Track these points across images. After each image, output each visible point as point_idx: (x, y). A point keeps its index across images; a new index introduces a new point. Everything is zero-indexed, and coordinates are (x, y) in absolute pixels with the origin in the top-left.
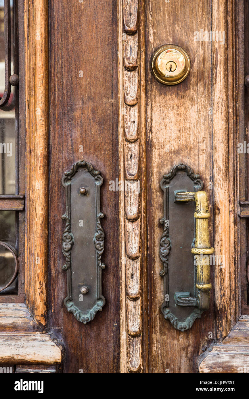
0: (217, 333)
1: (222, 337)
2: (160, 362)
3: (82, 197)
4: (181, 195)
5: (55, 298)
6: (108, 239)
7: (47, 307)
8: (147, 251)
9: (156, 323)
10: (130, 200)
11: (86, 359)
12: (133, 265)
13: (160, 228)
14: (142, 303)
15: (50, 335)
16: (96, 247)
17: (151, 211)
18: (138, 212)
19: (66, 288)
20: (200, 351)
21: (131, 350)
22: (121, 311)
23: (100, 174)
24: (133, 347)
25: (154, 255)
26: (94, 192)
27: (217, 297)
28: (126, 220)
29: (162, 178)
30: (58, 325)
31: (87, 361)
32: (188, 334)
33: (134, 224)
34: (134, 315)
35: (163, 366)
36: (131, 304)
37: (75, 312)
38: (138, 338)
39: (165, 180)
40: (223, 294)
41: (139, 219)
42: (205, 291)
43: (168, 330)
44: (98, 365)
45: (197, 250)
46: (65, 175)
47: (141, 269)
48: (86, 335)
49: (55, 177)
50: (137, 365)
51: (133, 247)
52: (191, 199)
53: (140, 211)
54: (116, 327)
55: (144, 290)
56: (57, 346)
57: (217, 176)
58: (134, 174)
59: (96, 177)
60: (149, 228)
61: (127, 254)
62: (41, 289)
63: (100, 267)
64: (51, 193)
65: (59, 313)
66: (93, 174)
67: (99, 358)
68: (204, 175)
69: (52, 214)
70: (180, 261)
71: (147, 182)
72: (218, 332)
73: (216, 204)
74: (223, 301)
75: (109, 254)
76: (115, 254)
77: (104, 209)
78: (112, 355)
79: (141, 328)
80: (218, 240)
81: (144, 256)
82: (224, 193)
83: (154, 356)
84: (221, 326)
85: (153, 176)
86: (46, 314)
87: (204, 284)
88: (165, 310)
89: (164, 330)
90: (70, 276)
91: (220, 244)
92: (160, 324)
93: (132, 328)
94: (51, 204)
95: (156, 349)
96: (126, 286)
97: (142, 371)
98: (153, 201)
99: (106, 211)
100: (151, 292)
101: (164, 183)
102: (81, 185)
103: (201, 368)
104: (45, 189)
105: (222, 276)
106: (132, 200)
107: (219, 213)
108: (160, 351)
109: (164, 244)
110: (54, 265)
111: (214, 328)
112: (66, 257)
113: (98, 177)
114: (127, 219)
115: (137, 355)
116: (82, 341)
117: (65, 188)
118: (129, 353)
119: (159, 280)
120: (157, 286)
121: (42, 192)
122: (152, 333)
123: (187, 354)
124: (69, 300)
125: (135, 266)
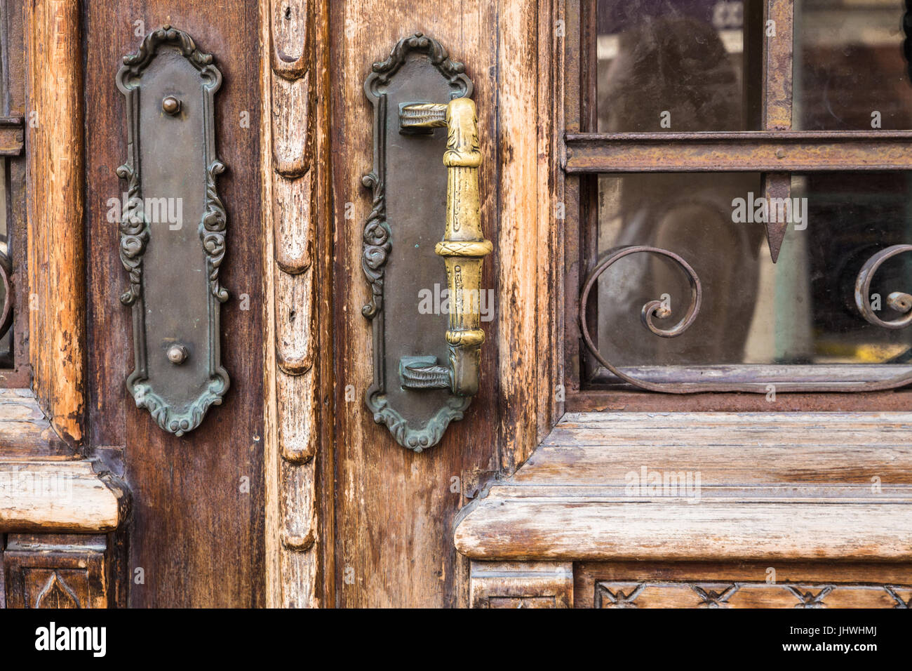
0: (503, 455)
1: (513, 464)
2: (363, 526)
3: (168, 121)
4: (413, 111)
5: (104, 374)
6: (235, 227)
7: (85, 396)
8: (332, 255)
9: (354, 433)
10: (285, 124)
11: (185, 522)
12: (294, 288)
13: (364, 198)
14: (317, 381)
15: (93, 463)
16: (204, 248)
17: (342, 154)
18: (305, 155)
19: (132, 349)
20: (461, 499)
21: (290, 496)
22: (267, 402)
23: (215, 61)
24: (295, 488)
25: (349, 265)
26: (198, 108)
27: (503, 369)
28: (277, 176)
29: (369, 72)
30: (114, 440)
31: (186, 527)
32: (432, 458)
33: (297, 186)
34: (297, 410)
35: (371, 536)
36: (289, 384)
37: (155, 408)
38: (305, 467)
39: (376, 75)
40: (517, 360)
41: (309, 173)
42: (468, 348)
43: (385, 448)
44: (214, 536)
45: (448, 245)
46: (125, 64)
47: (314, 298)
48: (185, 465)
49: (100, 69)
50: (304, 531)
51: (294, 242)
52: (439, 122)
53: (310, 153)
54: (257, 445)
55: (324, 351)
56: (109, 488)
57: (508, 64)
58: (294, 57)
59: (204, 71)
60: (335, 197)
61: (279, 260)
62: (69, 350)
63: (215, 296)
64: (90, 111)
65: (116, 412)
66: (196, 61)
67: (217, 519)
68: (477, 65)
69: (94, 165)
70: (413, 280)
71: (331, 80)
72: (505, 454)
73: (505, 135)
74: (519, 378)
75: (239, 265)
76: (254, 266)
77: (224, 152)
78: (248, 511)
79: (313, 443)
80: (508, 228)
81: (323, 267)
82: (523, 109)
83: (349, 511)
84: (513, 437)
85: (348, 64)
86: (81, 412)
87: (466, 329)
88: (376, 401)
89: (373, 449)
90: (141, 318)
91: (512, 237)
92: (363, 434)
93: (291, 443)
94: (90, 138)
95: (355, 495)
96: (277, 340)
97: (316, 545)
98: (348, 129)
99: (232, 157)
100: (342, 356)
101: (375, 85)
102: (167, 89)
103: (460, 537)
104: (74, 100)
105: (515, 317)
106: (291, 123)
107: (511, 158)
108: (362, 501)
109: (373, 237)
110: (102, 293)
111: (496, 445)
112: (131, 271)
113: (208, 70)
114: (278, 171)
115: (304, 506)
116: (173, 479)
117: (123, 96)
118: (285, 503)
119: (361, 328)
120: (357, 342)
121: (64, 106)
122: (345, 458)
123: (429, 505)
124: (138, 378)
125: (300, 292)
